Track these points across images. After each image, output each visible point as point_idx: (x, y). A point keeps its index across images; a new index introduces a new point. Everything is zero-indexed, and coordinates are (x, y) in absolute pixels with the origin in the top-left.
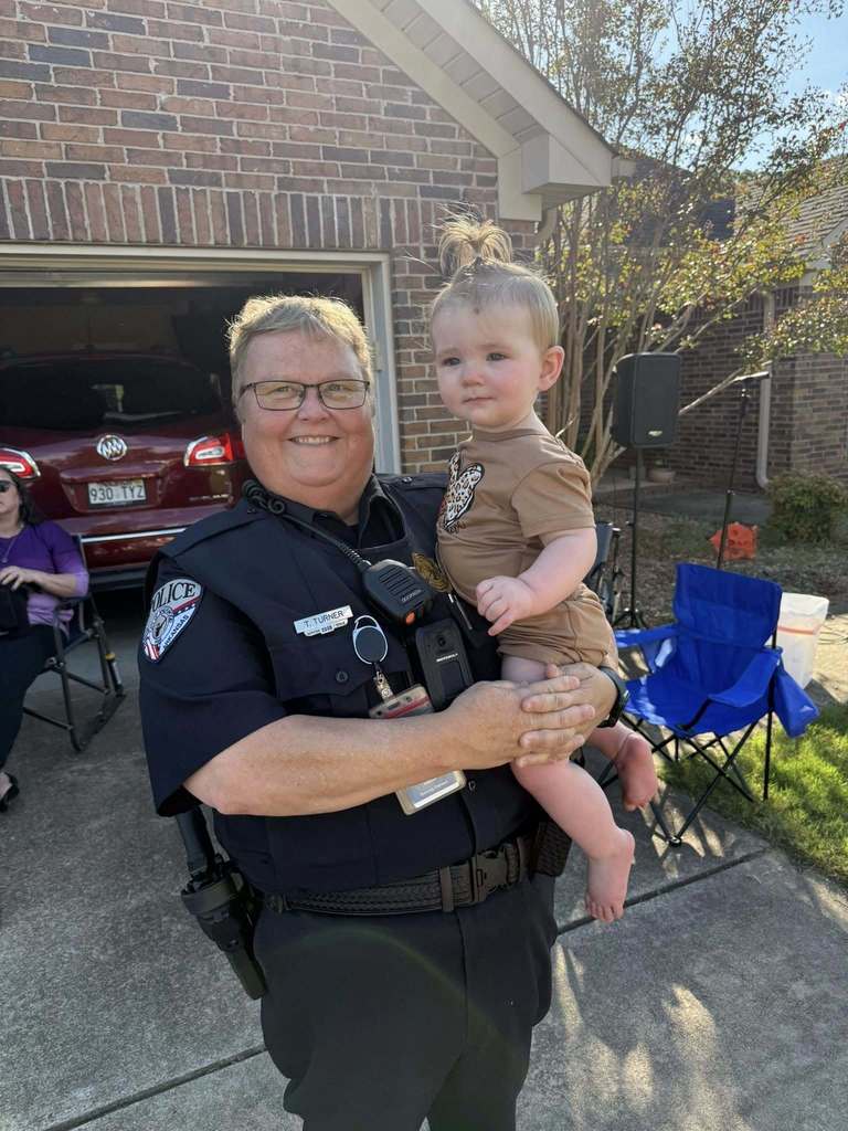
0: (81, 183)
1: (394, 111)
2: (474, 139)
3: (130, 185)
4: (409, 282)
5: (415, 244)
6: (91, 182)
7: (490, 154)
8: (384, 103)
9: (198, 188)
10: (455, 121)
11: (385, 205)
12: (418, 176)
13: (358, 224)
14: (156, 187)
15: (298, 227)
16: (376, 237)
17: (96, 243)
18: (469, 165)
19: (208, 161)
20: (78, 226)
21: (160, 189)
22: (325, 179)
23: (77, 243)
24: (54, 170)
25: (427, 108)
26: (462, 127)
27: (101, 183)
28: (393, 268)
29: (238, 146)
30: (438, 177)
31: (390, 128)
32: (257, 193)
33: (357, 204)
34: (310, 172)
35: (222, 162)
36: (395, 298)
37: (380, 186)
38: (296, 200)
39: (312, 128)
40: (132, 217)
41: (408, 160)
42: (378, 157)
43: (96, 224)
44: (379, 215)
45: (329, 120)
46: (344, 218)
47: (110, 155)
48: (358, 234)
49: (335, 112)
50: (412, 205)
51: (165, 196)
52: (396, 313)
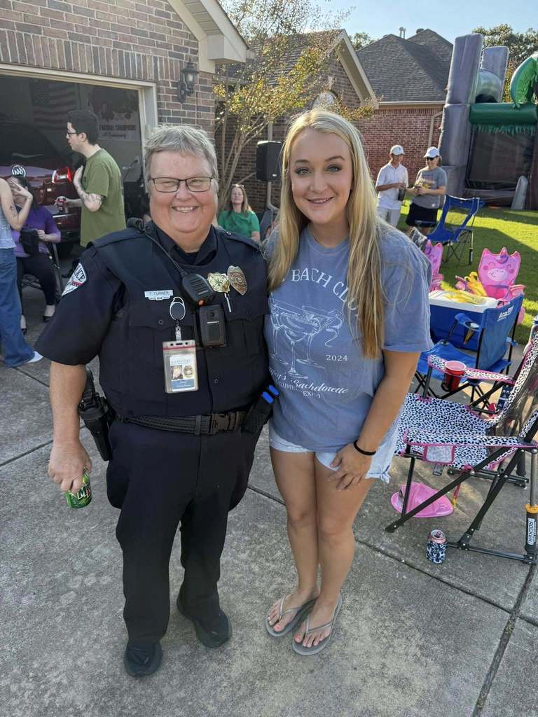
0: (31, 35)
1: (159, 13)
2: (189, 30)
3: (52, 39)
4: (166, 98)
5: (167, 80)
6: (36, 35)
7: (195, 39)
8: (155, 9)
9: (81, 43)
10: (182, 21)
11: (155, 59)
12: (167, 46)
13: (145, 68)
14: (63, 40)
15: (122, 70)
16: (152, 75)
17: (39, 67)
18: (187, 43)
19: (85, 30)
20: (31, 58)
21: (65, 42)
22: (132, 44)
23: (31, 66)
24: (20, 27)
25: (171, 13)
26: (185, 24)
27: (40, 36)
28: (158, 90)
29: (97, 23)
30: (176, 48)
31: (158, 21)
32: (105, 47)
33: (144, 57)
34: (125, 39)
35: (90, 31)
36: (159, 105)
37: (153, 50)
38: (121, 53)
39: (126, 18)
40: (53, 55)
41: (163, 38)
42: (153, 35)
43: (38, 57)
44: (153, 64)
45: (133, 15)
46: (139, 64)
47: (43, 22)
48: (145, 73)
49: (135, 10)
50: (166, 60)
51: (67, 44)
52: (160, 112)
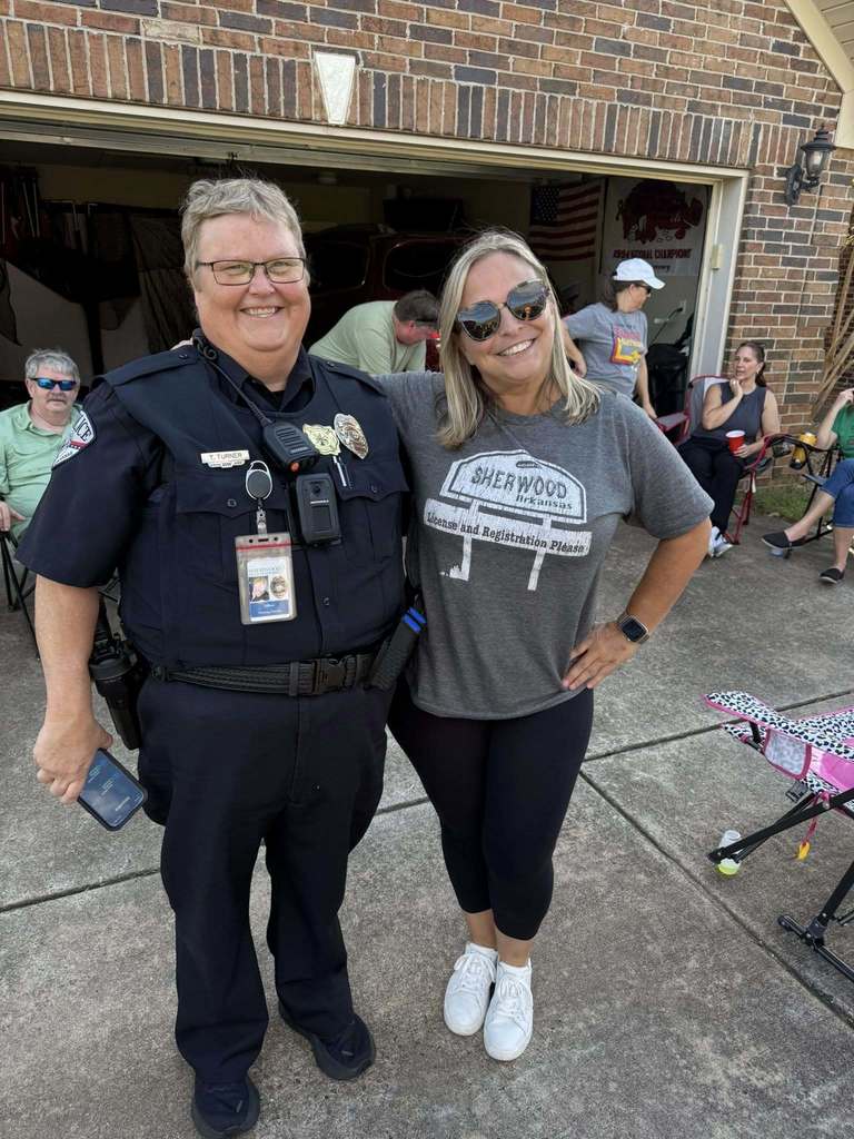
0: (559, 96)
1: (779, 47)
2: (830, 74)
3: (591, 101)
4: (763, 196)
5: (771, 164)
6: (566, 97)
7: (839, 89)
8: (773, 40)
9: (635, 107)
10: (820, 58)
11: (757, 128)
12: (784, 105)
13: (735, 144)
14: (607, 103)
15: (695, 150)
16: (744, 157)
17: (560, 149)
18: (821, 98)
19: (645, 84)
20: (551, 134)
21: (609, 106)
22: (720, 103)
23: (549, 147)
24: (545, 85)
25: (802, 45)
26: (824, 64)
27: (572, 98)
28: (752, 183)
29: (667, 72)
30: (799, 107)
31: (774, 62)
32: (673, 112)
33: (738, 126)
34: (710, 97)
35: (655, 85)
36: (747, 209)
37: (757, 113)
38: (698, 120)
39: (720, 59)
40: (587, 128)
41: (777, 90)
42: (760, 87)
43: (563, 133)
44: (751, 137)
45: (733, 53)
46: (726, 139)
47: (582, 75)
48: (734, 152)
49: (738, 46)
50: (776, 130)
51: (612, 109)
52: (746, 222)
